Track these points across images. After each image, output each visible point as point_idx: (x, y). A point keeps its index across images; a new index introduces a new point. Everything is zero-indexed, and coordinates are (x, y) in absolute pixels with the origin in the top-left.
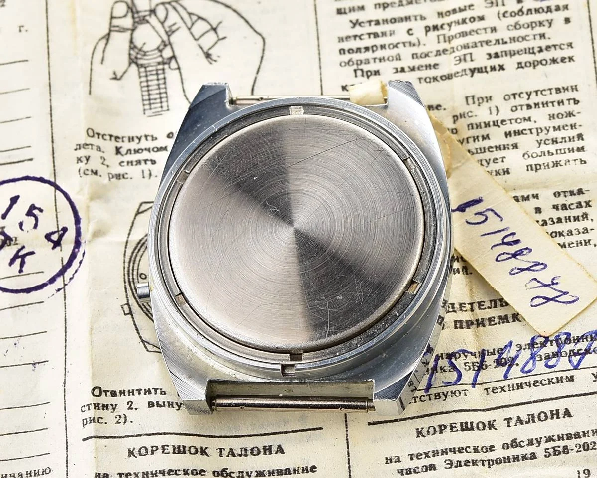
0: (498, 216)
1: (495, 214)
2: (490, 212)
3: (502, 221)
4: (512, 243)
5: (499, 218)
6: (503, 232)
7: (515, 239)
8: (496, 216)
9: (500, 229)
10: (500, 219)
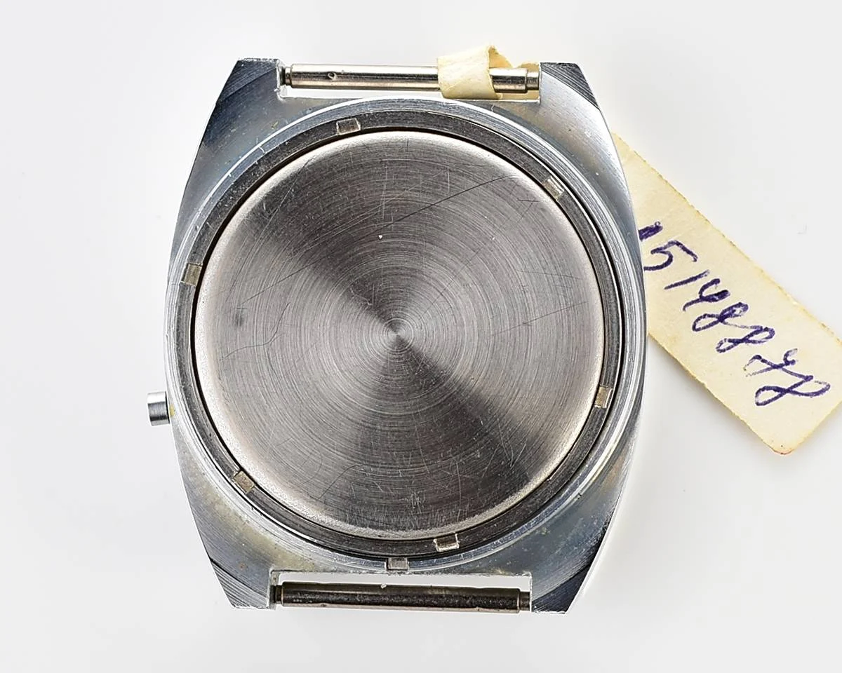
0: (689, 252)
1: (684, 249)
2: (675, 246)
3: (695, 260)
4: (715, 297)
5: (690, 256)
6: (699, 280)
7: (720, 291)
8: (685, 252)
9: (694, 276)
10: (692, 258)
